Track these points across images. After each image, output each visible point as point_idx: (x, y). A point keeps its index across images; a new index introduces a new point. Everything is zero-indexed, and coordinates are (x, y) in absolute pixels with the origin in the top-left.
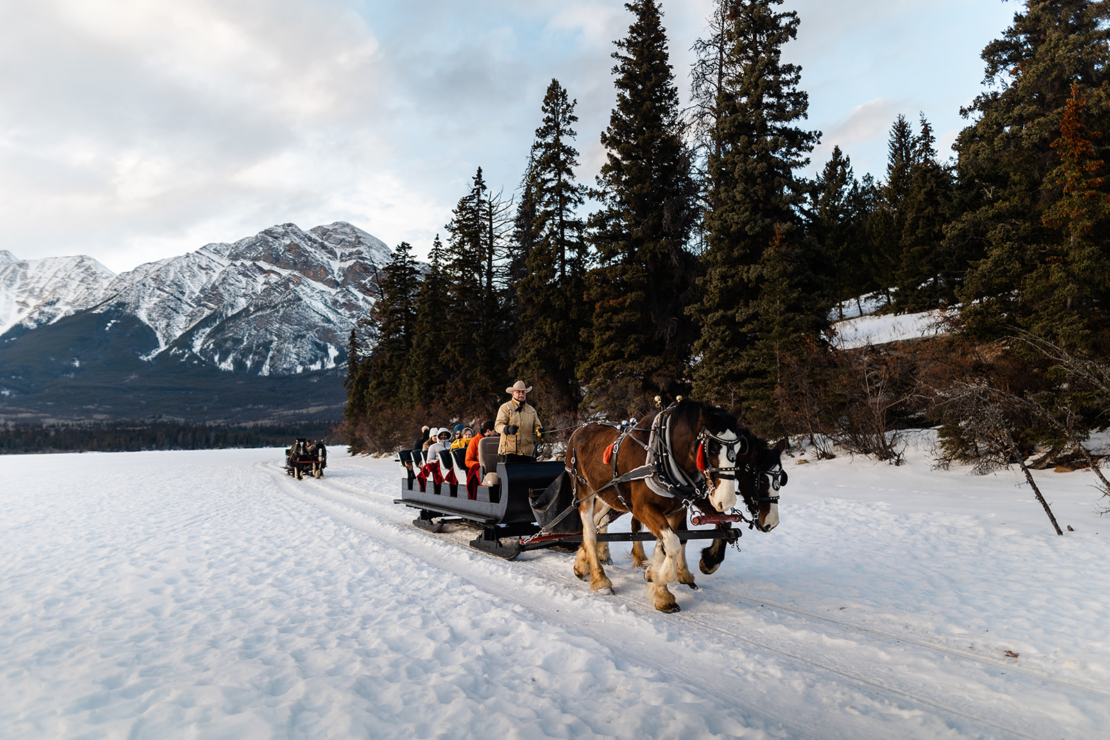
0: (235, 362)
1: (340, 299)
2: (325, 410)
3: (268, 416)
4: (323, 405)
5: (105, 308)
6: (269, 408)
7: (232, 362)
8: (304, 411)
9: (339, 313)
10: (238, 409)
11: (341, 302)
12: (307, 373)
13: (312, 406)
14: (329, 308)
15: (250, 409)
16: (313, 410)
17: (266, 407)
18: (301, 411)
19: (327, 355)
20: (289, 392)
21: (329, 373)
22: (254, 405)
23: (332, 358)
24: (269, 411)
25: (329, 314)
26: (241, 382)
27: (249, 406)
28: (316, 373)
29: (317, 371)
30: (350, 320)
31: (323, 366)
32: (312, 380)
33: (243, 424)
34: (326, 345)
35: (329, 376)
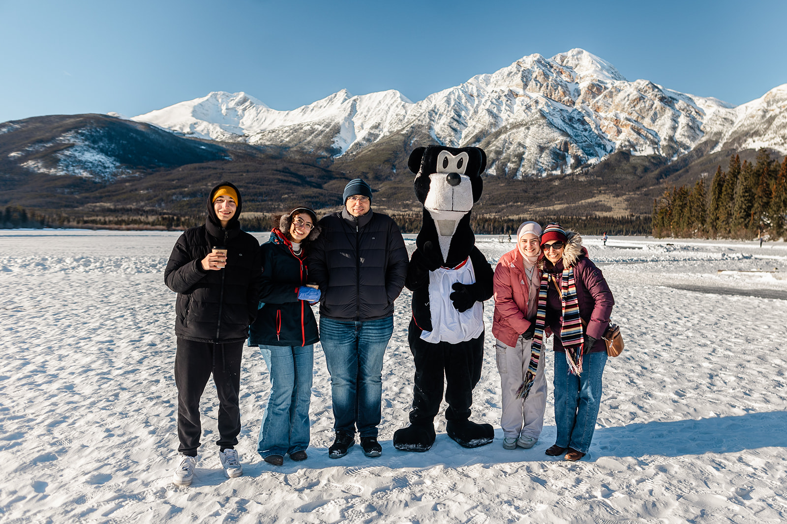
0: (497, 169)
1: (575, 116)
2: (567, 207)
3: (526, 211)
4: (564, 203)
5: (408, 129)
6: (525, 205)
7: (495, 169)
8: (551, 208)
9: (574, 128)
10: (503, 206)
11: (576, 118)
12: (550, 177)
13: (556, 204)
14: (567, 124)
15: (511, 206)
16: (558, 207)
17: (523, 204)
18: (549, 208)
19: (566, 163)
20: (537, 193)
21: (567, 178)
22: (514, 203)
23: (569, 165)
24: (525, 207)
25: (567, 129)
26: (502, 185)
27: (510, 203)
28: (557, 178)
29: (557, 175)
30: (584, 133)
31: (562, 172)
32: (554, 184)
33: (511, 217)
34: (565, 155)
35: (567, 180)
